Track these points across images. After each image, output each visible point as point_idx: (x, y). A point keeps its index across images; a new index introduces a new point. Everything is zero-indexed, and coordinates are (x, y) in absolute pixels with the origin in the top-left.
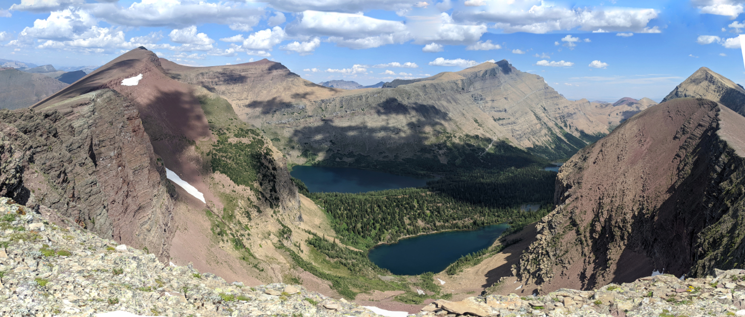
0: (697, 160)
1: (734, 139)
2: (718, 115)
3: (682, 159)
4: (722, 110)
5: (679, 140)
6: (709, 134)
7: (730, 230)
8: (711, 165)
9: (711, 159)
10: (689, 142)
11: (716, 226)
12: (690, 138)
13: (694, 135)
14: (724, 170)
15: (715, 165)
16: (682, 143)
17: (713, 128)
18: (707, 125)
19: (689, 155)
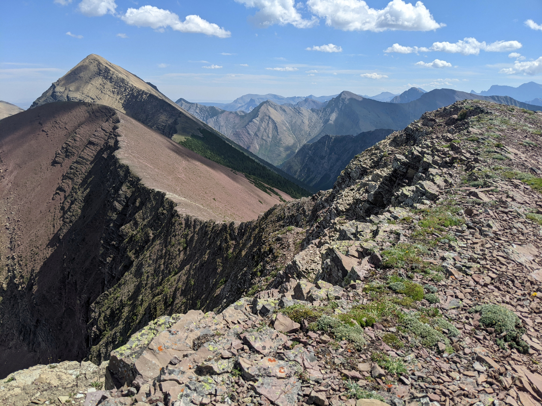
0: (89, 195)
1: (140, 162)
2: (117, 128)
3: (67, 195)
4: (122, 121)
5: (61, 166)
6: (105, 156)
7: (132, 295)
8: (108, 201)
9: (109, 191)
10: (77, 168)
11: (115, 289)
12: (77, 162)
13: (83, 158)
14: (126, 206)
15: (113, 201)
16: (65, 169)
17: (110, 147)
18: (102, 142)
19: (77, 187)
